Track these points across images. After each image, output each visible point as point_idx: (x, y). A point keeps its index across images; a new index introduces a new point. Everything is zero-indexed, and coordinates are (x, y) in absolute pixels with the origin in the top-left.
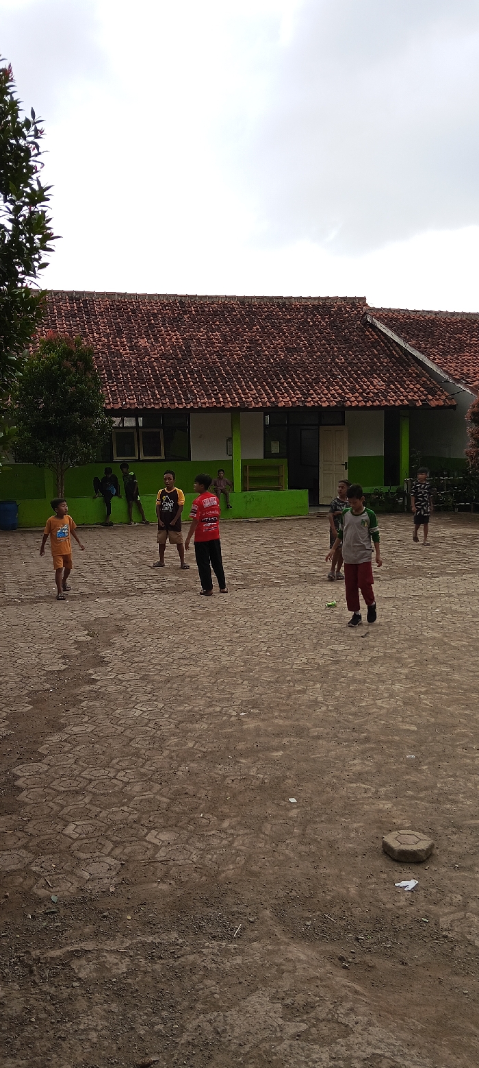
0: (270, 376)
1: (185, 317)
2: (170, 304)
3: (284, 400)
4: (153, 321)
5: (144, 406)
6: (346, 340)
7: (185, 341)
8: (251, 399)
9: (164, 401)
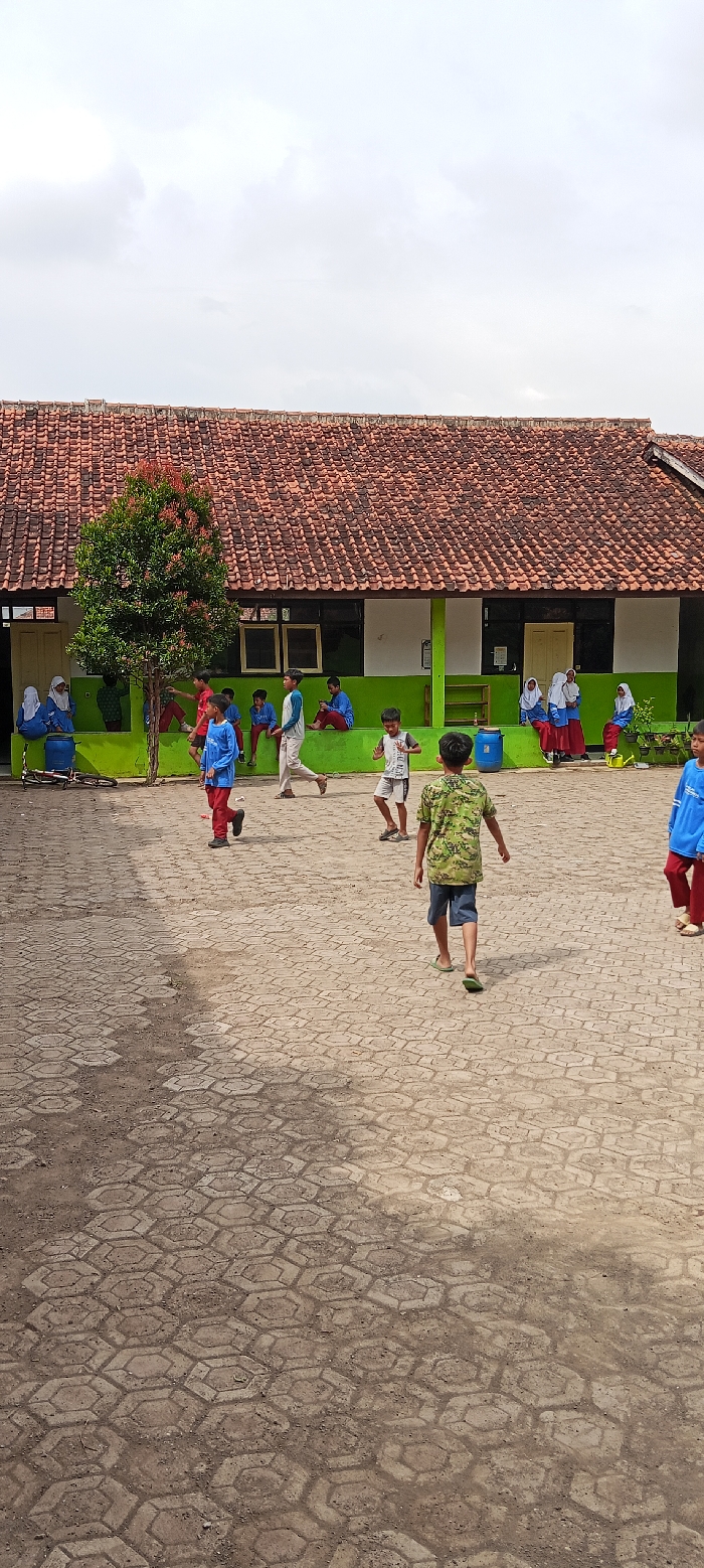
0: (495, 542)
1: (361, 448)
2: (337, 428)
3: (520, 579)
4: (309, 455)
5: (291, 586)
6: (620, 486)
7: (359, 485)
8: (464, 577)
9: (323, 579)
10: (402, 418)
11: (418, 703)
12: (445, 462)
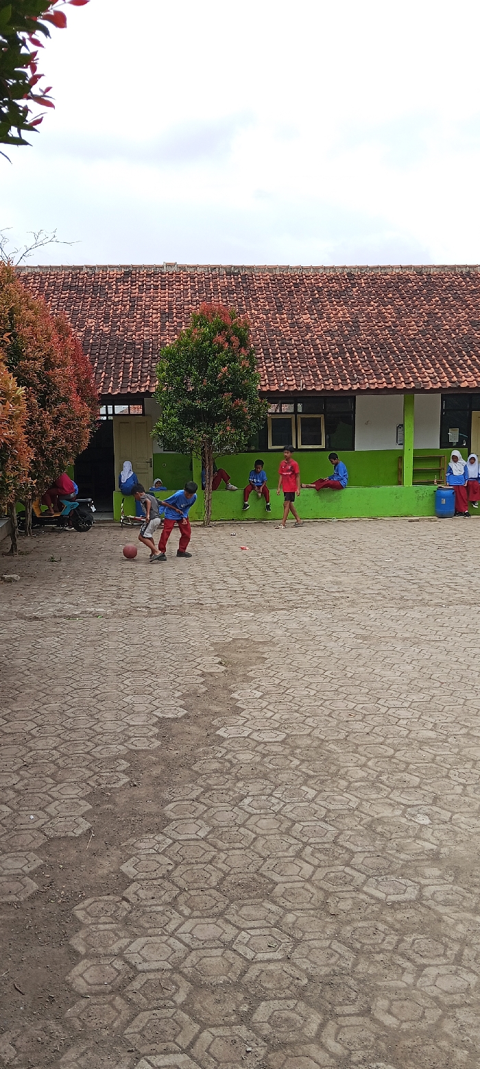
0: (451, 354)
1: (354, 290)
2: (337, 276)
3: (469, 379)
4: (317, 296)
7: (353, 316)
8: (428, 379)
9: (326, 382)
10: (384, 268)
11: (395, 469)
12: (415, 298)
